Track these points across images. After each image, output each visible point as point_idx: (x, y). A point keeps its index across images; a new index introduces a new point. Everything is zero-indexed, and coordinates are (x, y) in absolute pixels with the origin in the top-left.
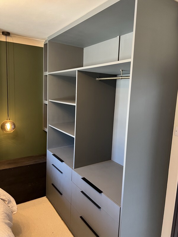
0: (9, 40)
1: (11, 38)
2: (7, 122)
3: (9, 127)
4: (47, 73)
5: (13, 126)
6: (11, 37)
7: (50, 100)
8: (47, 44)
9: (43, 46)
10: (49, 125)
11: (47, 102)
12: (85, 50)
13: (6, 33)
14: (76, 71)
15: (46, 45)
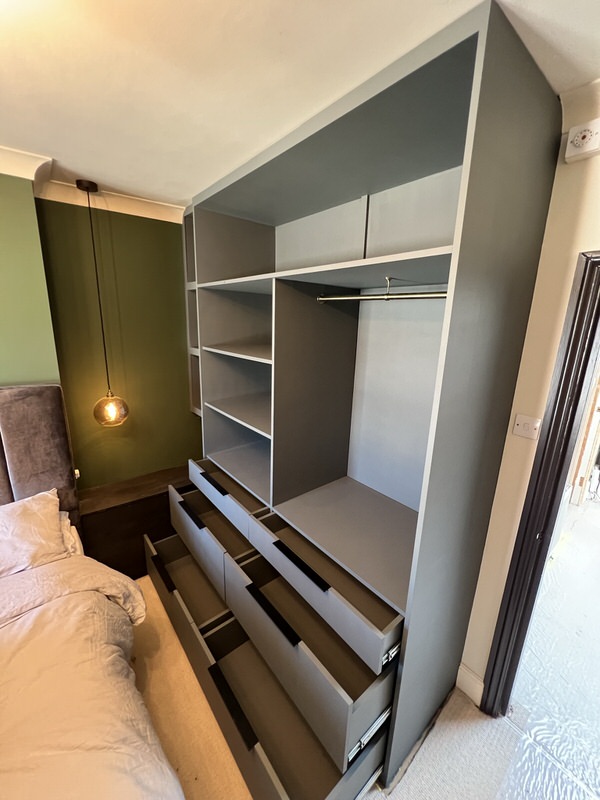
0: (98, 203)
1: (101, 198)
2: (106, 403)
3: (112, 412)
4: (196, 286)
5: (123, 410)
6: (100, 195)
7: (204, 348)
8: (190, 216)
9: (180, 221)
10: (206, 404)
11: (197, 352)
12: (279, 230)
13: (86, 185)
14: (271, 279)
15: (188, 218)
